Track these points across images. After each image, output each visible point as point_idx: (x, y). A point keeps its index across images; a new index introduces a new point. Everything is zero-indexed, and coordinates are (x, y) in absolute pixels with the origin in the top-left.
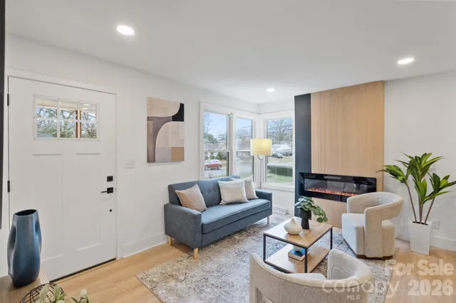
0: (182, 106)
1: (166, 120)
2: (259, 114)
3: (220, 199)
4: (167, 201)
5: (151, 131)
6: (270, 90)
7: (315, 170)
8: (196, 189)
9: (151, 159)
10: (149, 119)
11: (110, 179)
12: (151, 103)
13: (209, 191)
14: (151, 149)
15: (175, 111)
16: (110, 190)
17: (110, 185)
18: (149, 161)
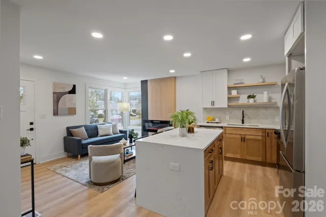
0: (74, 86)
1: (65, 93)
2: (125, 89)
3: (98, 134)
4: (66, 135)
5: (56, 99)
6: (125, 78)
7: (150, 118)
8: (83, 129)
9: (56, 113)
10: (54, 93)
11: (32, 124)
12: (55, 85)
13: (91, 130)
14: (56, 108)
15: (70, 89)
16: (32, 129)
17: (32, 126)
18: (54, 115)
